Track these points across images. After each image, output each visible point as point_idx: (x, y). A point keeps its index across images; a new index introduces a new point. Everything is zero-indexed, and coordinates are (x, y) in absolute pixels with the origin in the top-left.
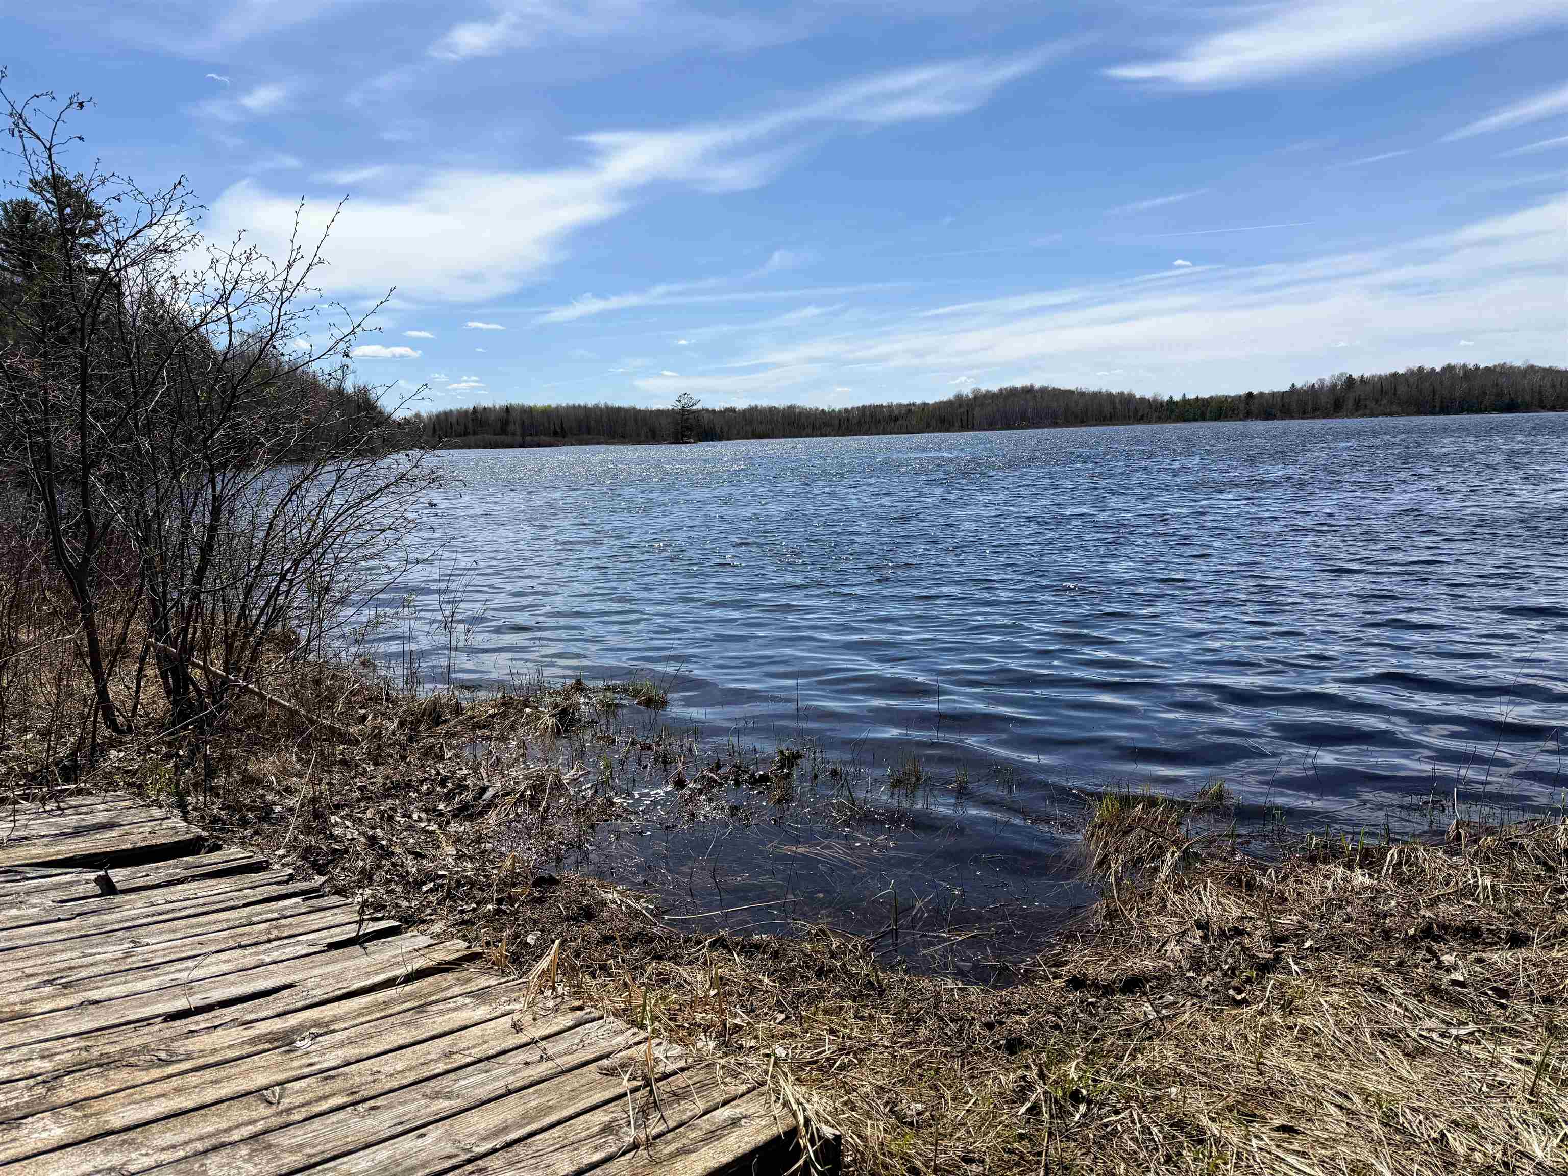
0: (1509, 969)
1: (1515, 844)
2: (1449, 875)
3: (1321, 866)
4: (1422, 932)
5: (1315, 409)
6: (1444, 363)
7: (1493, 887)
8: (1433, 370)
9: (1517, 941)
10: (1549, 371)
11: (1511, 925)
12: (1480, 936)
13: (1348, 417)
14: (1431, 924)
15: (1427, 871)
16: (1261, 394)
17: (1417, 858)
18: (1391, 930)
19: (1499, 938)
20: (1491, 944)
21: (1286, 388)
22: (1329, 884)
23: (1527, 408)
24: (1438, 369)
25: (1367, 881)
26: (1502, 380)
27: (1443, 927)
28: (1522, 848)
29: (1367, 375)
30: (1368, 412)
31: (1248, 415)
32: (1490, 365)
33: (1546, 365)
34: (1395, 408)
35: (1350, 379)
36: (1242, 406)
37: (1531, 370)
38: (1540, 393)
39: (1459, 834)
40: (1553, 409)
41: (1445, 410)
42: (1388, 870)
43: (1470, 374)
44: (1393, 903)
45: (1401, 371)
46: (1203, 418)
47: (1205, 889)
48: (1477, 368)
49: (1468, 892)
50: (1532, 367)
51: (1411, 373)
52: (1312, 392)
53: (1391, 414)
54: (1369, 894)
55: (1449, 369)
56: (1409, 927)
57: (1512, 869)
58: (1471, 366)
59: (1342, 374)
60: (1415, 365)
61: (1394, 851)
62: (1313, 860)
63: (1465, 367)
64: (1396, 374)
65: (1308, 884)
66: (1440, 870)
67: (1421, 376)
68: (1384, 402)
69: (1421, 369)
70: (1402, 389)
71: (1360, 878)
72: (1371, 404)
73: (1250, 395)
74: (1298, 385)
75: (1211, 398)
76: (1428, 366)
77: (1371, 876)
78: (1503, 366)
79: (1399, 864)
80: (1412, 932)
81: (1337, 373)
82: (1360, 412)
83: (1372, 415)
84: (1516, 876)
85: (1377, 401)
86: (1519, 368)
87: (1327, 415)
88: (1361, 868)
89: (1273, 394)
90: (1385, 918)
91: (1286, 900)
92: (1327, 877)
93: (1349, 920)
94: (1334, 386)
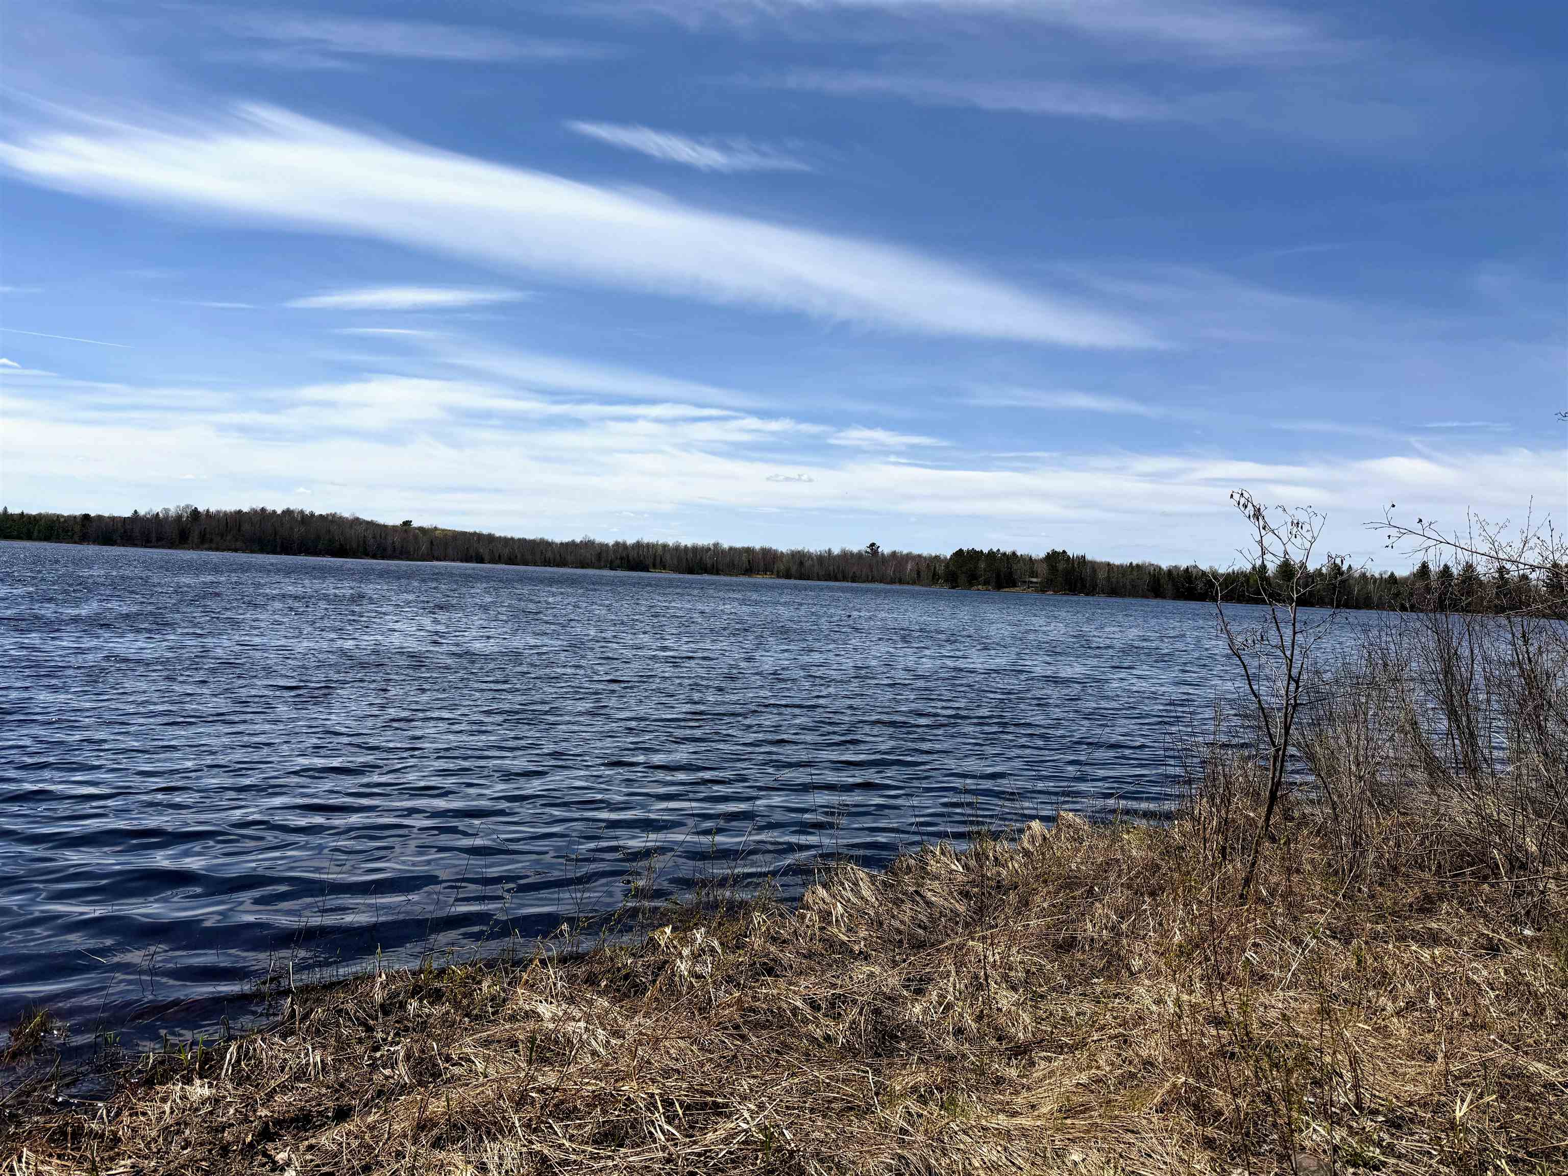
0: (335, 1147)
1: (341, 1010)
2: (285, 1059)
3: (158, 1088)
4: (259, 1135)
5: (159, 539)
6: (285, 507)
7: (322, 1061)
8: (274, 512)
9: (342, 1115)
10: (371, 524)
11: (337, 1099)
12: (309, 1122)
13: (193, 549)
14: (267, 1124)
15: (265, 1061)
16: (100, 518)
17: (255, 1049)
18: (229, 1144)
19: (328, 1117)
20: (321, 1126)
21: (128, 514)
22: (167, 1108)
23: (354, 554)
24: (279, 512)
25: (206, 1092)
26: (334, 528)
27: (278, 1123)
28: (347, 1013)
29: (213, 509)
30: (214, 546)
31: (84, 539)
32: (324, 513)
33: (369, 519)
34: (239, 544)
35: (195, 512)
36: (77, 528)
37: (357, 521)
38: (364, 542)
39: (294, 1010)
40: (374, 557)
41: (286, 549)
42: (227, 1070)
43: (307, 519)
44: (232, 1111)
45: (246, 509)
46: (29, 537)
47: (20, 1161)
48: (312, 515)
49: (301, 1074)
50: (357, 519)
51: (254, 512)
52: (156, 520)
53: (236, 550)
54: (208, 1108)
55: (288, 513)
56: (247, 1135)
57: (339, 1038)
58: (307, 513)
59: (187, 506)
60: (258, 506)
61: (233, 1048)
62: (149, 1083)
63: (302, 512)
64: (240, 512)
65: (144, 1114)
66: (276, 1058)
67: (262, 516)
68: (229, 538)
69: (263, 510)
70: (246, 527)
71: (200, 1090)
72: (217, 539)
73: (86, 517)
74: (142, 512)
75: (40, 515)
76: (270, 508)
77: (210, 1086)
78: (334, 515)
79: (238, 1061)
80: (249, 1139)
81: (182, 505)
82: (206, 546)
83: (217, 549)
84: (342, 1044)
85: (222, 536)
86: (347, 519)
87: (172, 545)
88: (201, 1078)
89: (113, 519)
90: (223, 1131)
91: (120, 1140)
92: (164, 1100)
93: (187, 1144)
94: (179, 517)
